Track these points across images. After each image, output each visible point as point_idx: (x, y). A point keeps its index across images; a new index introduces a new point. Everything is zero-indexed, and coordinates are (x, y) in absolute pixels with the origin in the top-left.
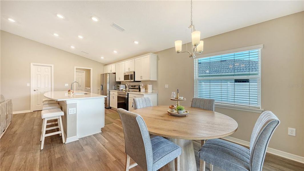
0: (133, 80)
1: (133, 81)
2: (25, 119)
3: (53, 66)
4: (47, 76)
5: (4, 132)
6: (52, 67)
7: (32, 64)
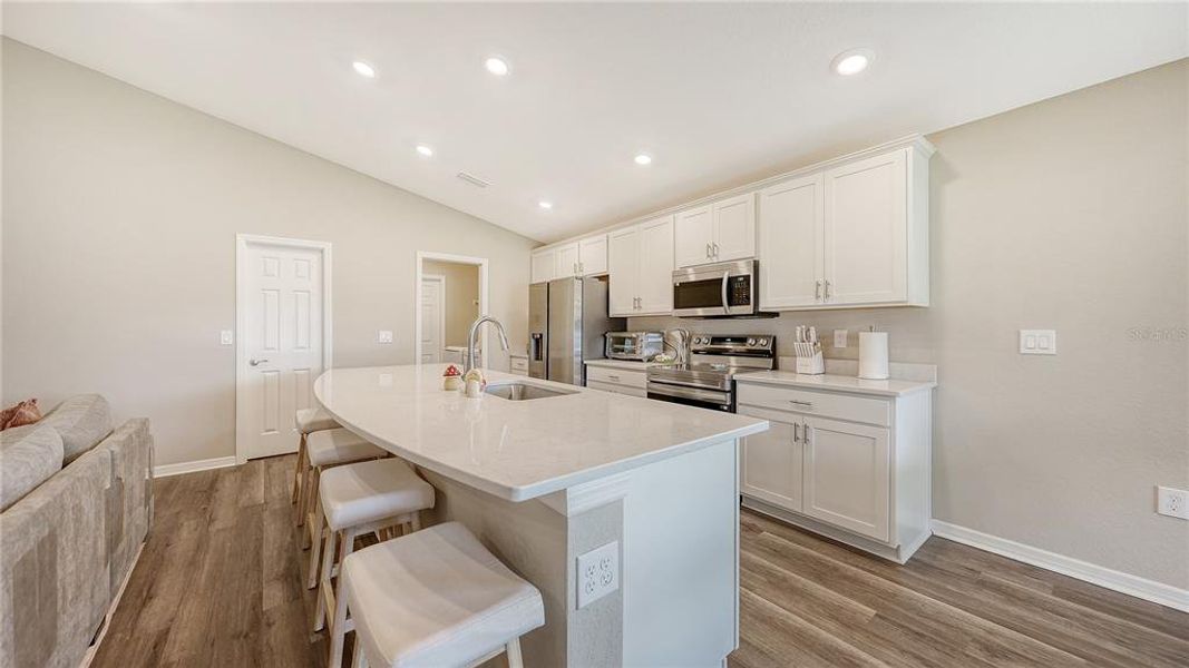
0: (749, 309)
1: (752, 312)
2: (211, 521)
3: (328, 247)
4: (307, 294)
5: (92, 643)
6: (326, 252)
7: (241, 239)
